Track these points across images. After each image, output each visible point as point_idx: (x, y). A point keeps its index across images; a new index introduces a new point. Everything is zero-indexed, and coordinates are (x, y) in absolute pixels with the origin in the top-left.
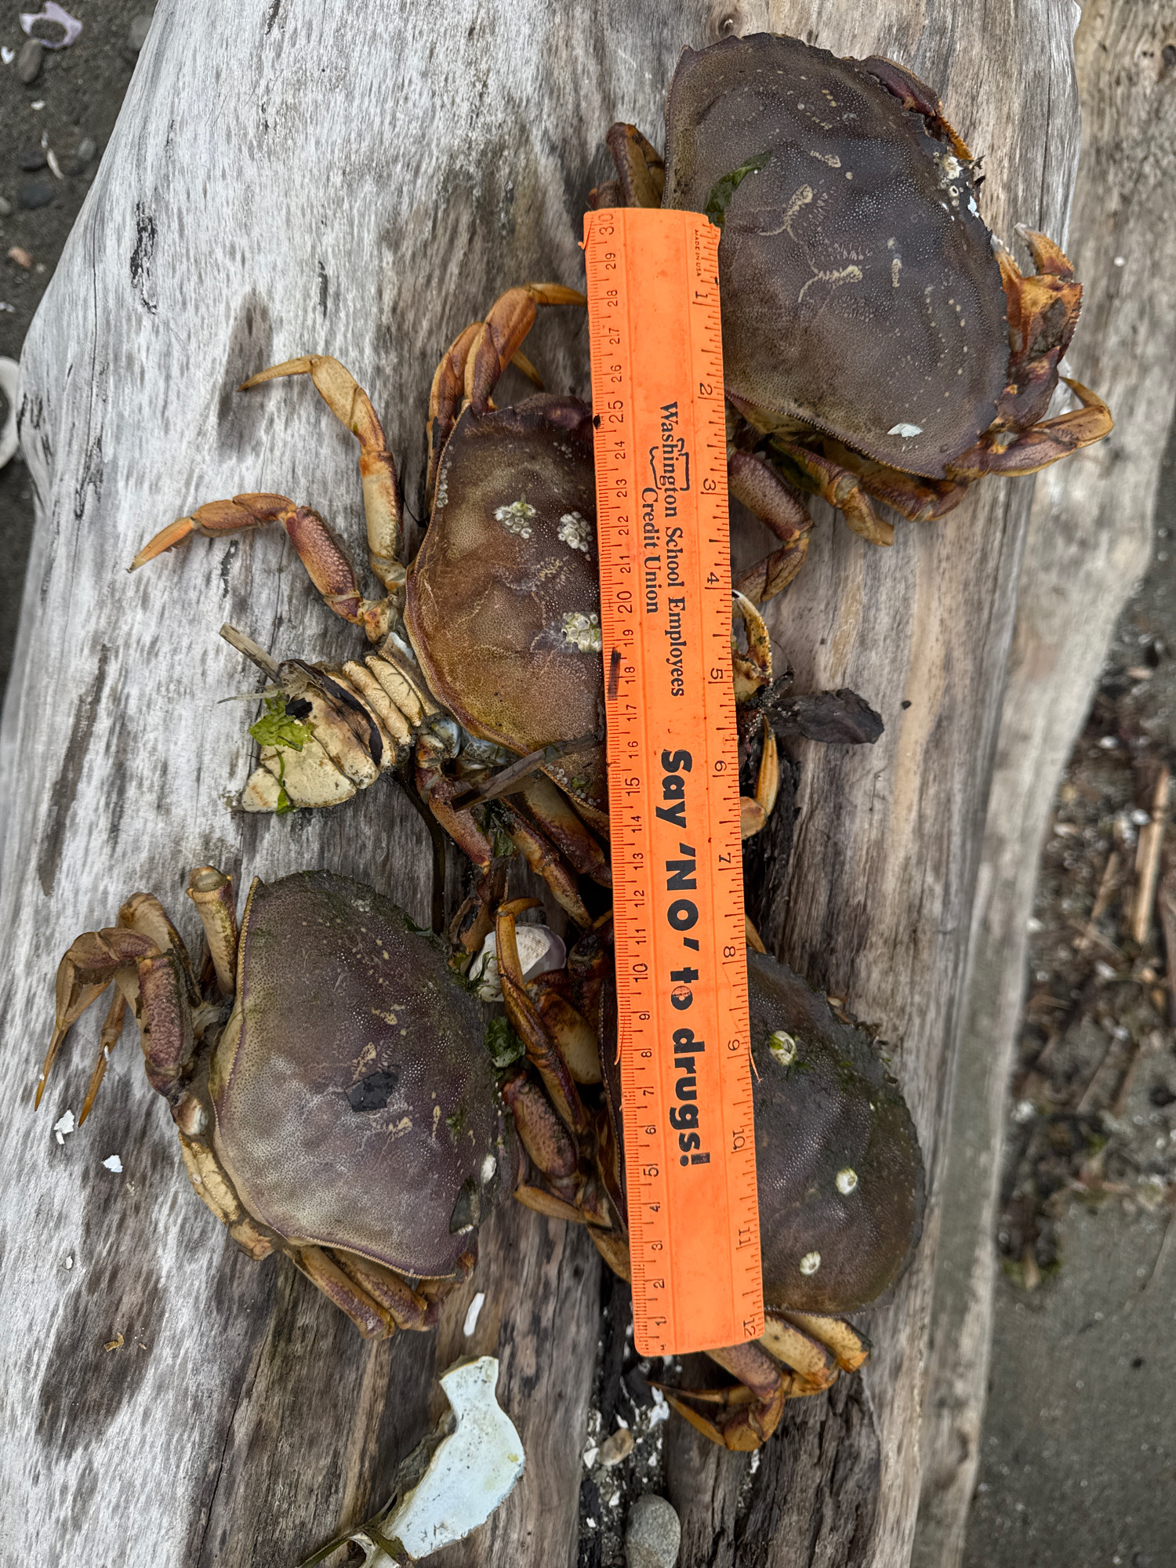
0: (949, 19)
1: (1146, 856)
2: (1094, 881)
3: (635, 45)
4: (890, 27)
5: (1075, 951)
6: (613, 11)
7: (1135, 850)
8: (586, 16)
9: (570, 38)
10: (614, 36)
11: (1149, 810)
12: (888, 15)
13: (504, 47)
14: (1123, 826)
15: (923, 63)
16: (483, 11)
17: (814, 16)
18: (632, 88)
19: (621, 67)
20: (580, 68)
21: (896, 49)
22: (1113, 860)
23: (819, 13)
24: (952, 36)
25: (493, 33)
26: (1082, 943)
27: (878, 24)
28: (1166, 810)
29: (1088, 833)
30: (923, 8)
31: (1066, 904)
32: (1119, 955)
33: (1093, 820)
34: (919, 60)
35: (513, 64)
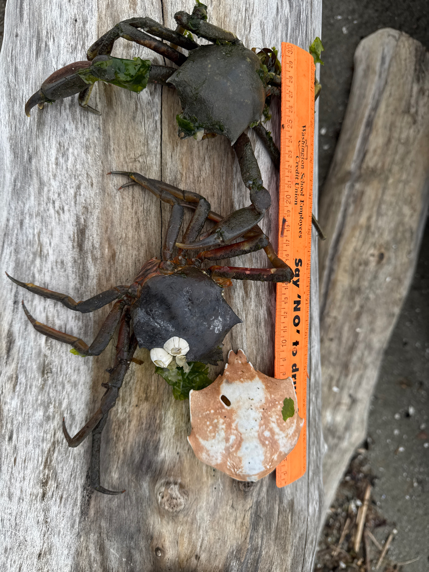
0: (260, 543)
1: (361, 518)
2: (340, 530)
3: (118, 548)
4: (233, 551)
5: (332, 556)
6: (108, 532)
7: (356, 515)
8: (96, 537)
9: (88, 546)
10: (109, 543)
11: (362, 500)
12: (232, 546)
13: (55, 559)
14: (353, 506)
15: (247, 565)
16: (45, 545)
17: (199, 548)
18: (116, 565)
19: (112, 556)
20: (92, 559)
21: (235, 561)
22: (348, 521)
23: (201, 547)
24: (261, 550)
25: (50, 554)
26: (335, 553)
27: (227, 551)
28: (368, 500)
29: (339, 510)
30: (248, 540)
31: (329, 539)
32: (348, 557)
33: (341, 506)
34: (245, 564)
35: (60, 565)
